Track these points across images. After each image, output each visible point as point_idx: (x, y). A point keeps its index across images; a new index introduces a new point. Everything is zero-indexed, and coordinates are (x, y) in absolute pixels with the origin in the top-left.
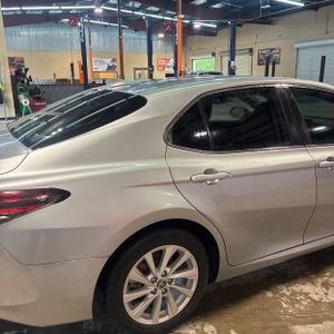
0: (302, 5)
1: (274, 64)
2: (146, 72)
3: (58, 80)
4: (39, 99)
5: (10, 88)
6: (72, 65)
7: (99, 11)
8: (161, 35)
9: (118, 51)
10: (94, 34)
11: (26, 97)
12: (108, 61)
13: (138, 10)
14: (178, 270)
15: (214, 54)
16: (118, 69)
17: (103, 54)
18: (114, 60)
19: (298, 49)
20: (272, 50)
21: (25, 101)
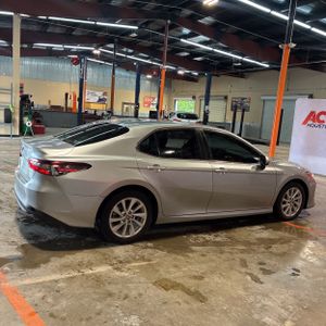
0: (267, 66)
1: (243, 111)
2: (133, 107)
3: (52, 107)
4: (38, 122)
5: (18, 111)
6: (67, 95)
7: (96, 52)
8: (149, 77)
9: (110, 86)
10: (89, 70)
11: (30, 119)
12: (100, 94)
13: (131, 54)
14: (137, 212)
15: (194, 97)
16: (108, 102)
17: (96, 87)
18: (105, 94)
19: (264, 101)
20: (243, 99)
21: (28, 123)
